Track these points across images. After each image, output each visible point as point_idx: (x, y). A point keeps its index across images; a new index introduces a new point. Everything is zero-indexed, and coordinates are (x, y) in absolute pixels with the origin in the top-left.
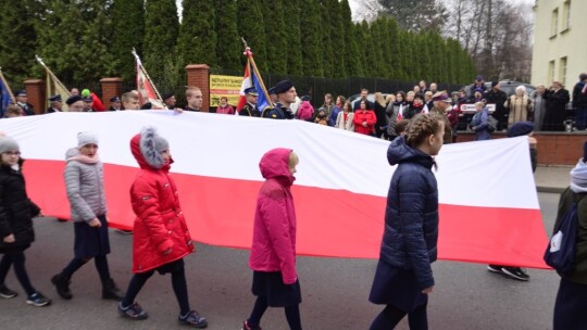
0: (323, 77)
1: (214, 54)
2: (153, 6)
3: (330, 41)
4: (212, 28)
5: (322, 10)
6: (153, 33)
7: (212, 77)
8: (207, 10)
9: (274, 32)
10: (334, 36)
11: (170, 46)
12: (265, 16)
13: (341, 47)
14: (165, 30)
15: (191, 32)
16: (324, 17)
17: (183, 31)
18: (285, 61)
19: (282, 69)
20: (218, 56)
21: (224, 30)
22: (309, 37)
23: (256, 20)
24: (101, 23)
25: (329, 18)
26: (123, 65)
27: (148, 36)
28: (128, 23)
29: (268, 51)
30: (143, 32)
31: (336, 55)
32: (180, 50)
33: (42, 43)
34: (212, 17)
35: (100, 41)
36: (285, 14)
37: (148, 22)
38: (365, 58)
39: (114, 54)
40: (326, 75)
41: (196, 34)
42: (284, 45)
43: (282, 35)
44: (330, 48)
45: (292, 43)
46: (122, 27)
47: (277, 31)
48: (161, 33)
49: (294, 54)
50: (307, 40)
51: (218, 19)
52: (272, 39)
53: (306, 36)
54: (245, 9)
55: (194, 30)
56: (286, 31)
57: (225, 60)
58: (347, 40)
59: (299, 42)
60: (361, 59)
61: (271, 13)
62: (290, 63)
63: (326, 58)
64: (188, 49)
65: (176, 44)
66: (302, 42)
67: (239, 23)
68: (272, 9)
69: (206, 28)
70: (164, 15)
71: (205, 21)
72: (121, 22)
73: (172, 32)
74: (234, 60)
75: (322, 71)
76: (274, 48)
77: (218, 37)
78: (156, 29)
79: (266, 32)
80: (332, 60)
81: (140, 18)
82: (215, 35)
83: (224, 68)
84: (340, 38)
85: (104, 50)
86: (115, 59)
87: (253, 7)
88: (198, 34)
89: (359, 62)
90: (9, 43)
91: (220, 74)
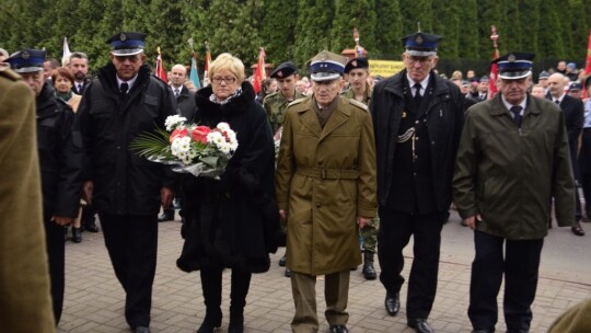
1: (373, 36)
3: (518, 14)
4: (371, 9)
6: (307, 16)
9: (443, 8)
10: (523, 7)
11: (325, 29)
13: (534, 20)
14: (321, 11)
15: (349, 13)
17: (340, 13)
18: (456, 43)
19: (452, 51)
20: (377, 38)
21: (384, 9)
22: (489, 11)
24: (253, 5)
26: (274, 49)
27: (301, 18)
28: (281, 5)
30: (296, 14)
31: (527, 32)
32: (336, 34)
33: (191, 27)
35: (251, 24)
37: (301, 3)
38: (571, 33)
39: (265, 38)
41: (353, 16)
42: (455, 22)
43: (454, 11)
44: (518, 22)
45: (466, 19)
46: (275, 9)
47: (447, 6)
48: (315, 15)
49: (468, 32)
50: (485, 14)
52: (441, 16)
53: (485, 9)
55: (353, 11)
56: (459, 5)
57: (384, 43)
58: (543, 11)
59: (476, 18)
60: (564, 34)
62: (463, 44)
63: (511, 36)
64: (345, 32)
65: (332, 26)
66: (480, 17)
69: (365, 8)
72: (273, 4)
73: (327, 14)
74: (394, 42)
76: (442, 27)
77: (378, 17)
78: (311, 10)
79: (434, 7)
80: (520, 37)
82: (374, 16)
83: (384, 52)
84: (533, 9)
85: (256, 34)
86: (265, 44)
88: (357, 15)
89: (560, 39)
90: (157, 28)
91: (380, 59)
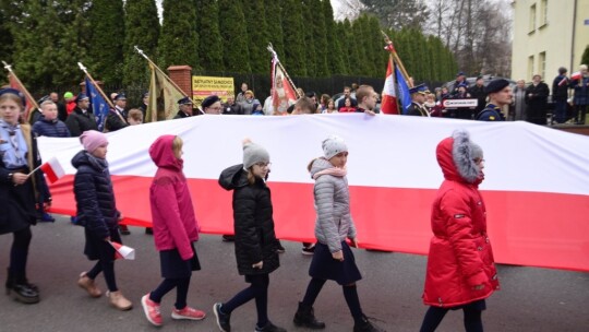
0: (306, 76)
1: (196, 54)
2: (133, 8)
3: (312, 40)
4: (193, 29)
5: (304, 9)
6: (133, 35)
7: (195, 78)
8: (187, 11)
9: (256, 32)
10: (316, 35)
11: (151, 47)
12: (246, 15)
13: (324, 45)
14: (146, 31)
15: (172, 33)
16: (306, 16)
17: (164, 32)
18: (268, 61)
19: (265, 69)
20: (200, 56)
21: (205, 30)
22: (292, 36)
23: (238, 19)
24: (80, 25)
25: (311, 17)
26: (103, 67)
27: (128, 38)
28: (108, 25)
29: (251, 51)
30: (123, 34)
31: (319, 55)
32: (161, 52)
33: (19, 47)
34: (193, 17)
35: (79, 44)
36: (267, 14)
37: (127, 24)
38: (348, 57)
39: (94, 56)
40: (308, 74)
41: (177, 36)
43: (264, 34)
44: (313, 47)
45: (275, 42)
46: (101, 29)
47: (259, 30)
48: (141, 35)
50: (289, 39)
51: (199, 20)
52: (255, 38)
53: (288, 35)
54: (227, 9)
55: (175, 31)
56: (268, 30)
57: (207, 61)
58: (329, 39)
59: (282, 41)
60: (345, 57)
61: (253, 12)
63: (309, 57)
64: (170, 51)
65: (157, 45)
66: (285, 41)
67: (220, 23)
68: (254, 8)
69: (187, 29)
70: (144, 16)
71: (186, 22)
72: (100, 24)
73: (153, 34)
74: (216, 60)
75: (305, 70)
76: (256, 48)
77: (200, 37)
78: (137, 30)
79: (248, 32)
80: (315, 59)
81: (120, 20)
82: (197, 36)
83: (207, 68)
84: (322, 37)
85: (84, 53)
86: (95, 62)
87: (235, 7)
88: (179, 35)
89: (342, 61)
91: (203, 75)
